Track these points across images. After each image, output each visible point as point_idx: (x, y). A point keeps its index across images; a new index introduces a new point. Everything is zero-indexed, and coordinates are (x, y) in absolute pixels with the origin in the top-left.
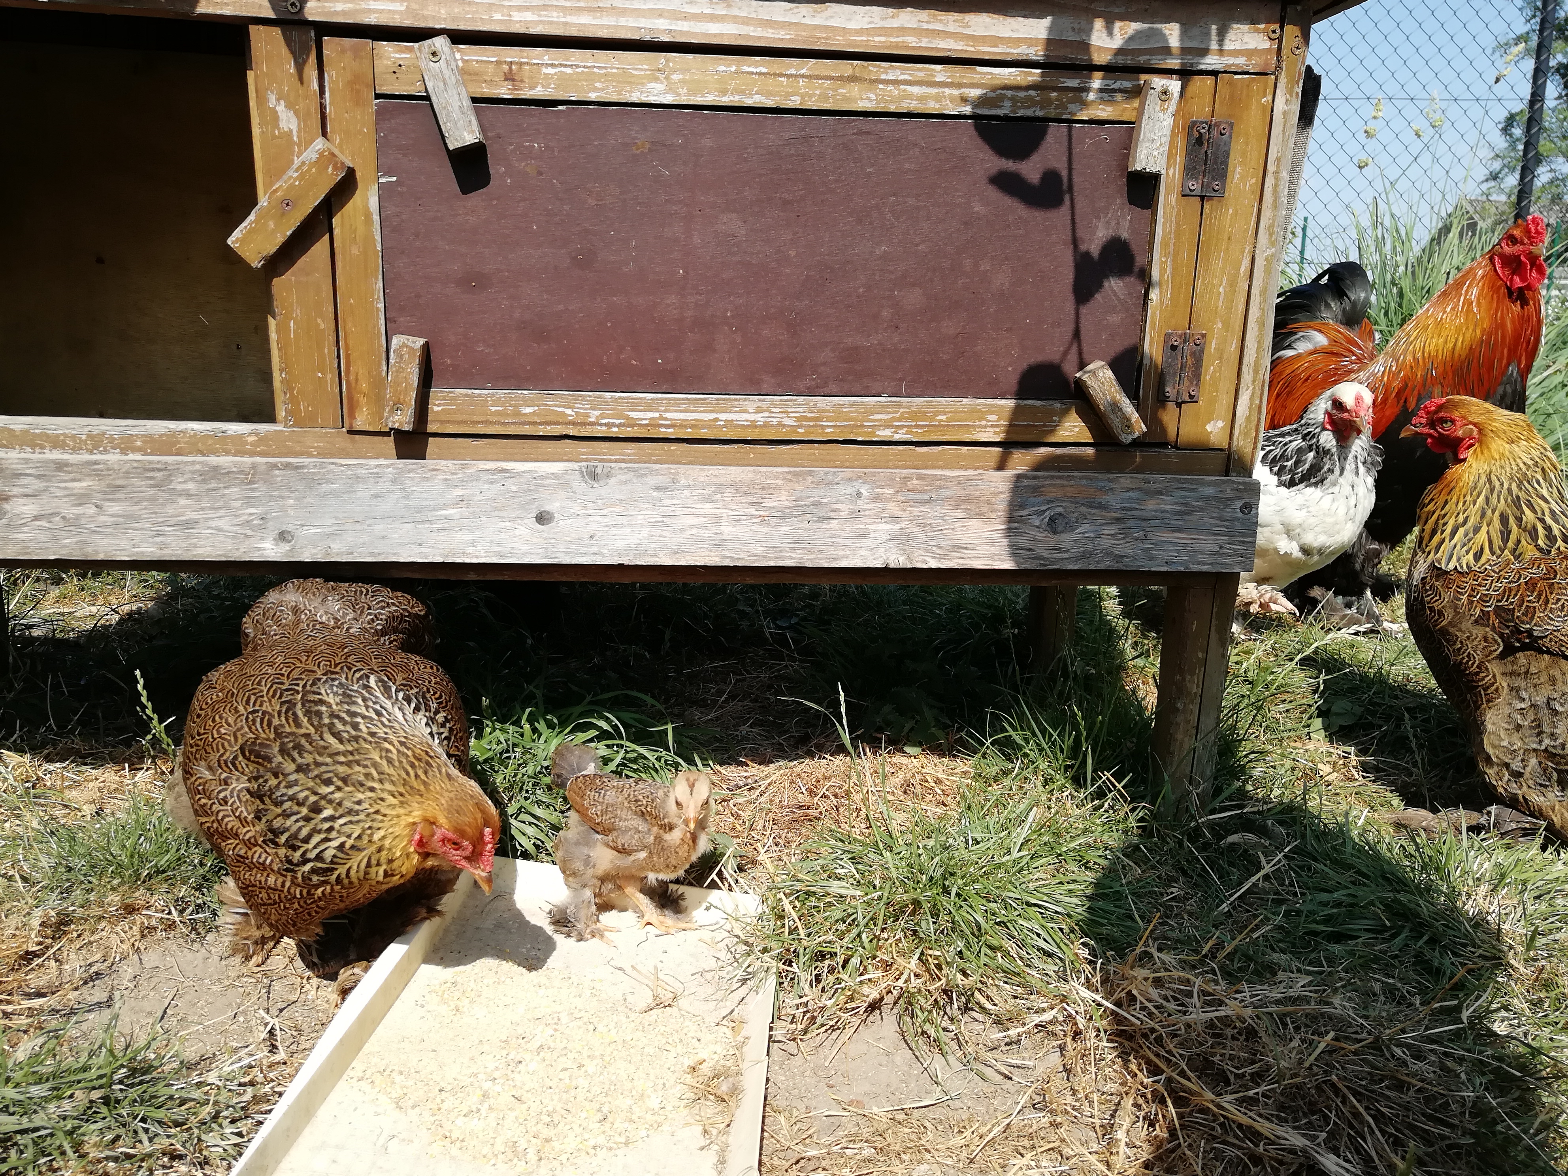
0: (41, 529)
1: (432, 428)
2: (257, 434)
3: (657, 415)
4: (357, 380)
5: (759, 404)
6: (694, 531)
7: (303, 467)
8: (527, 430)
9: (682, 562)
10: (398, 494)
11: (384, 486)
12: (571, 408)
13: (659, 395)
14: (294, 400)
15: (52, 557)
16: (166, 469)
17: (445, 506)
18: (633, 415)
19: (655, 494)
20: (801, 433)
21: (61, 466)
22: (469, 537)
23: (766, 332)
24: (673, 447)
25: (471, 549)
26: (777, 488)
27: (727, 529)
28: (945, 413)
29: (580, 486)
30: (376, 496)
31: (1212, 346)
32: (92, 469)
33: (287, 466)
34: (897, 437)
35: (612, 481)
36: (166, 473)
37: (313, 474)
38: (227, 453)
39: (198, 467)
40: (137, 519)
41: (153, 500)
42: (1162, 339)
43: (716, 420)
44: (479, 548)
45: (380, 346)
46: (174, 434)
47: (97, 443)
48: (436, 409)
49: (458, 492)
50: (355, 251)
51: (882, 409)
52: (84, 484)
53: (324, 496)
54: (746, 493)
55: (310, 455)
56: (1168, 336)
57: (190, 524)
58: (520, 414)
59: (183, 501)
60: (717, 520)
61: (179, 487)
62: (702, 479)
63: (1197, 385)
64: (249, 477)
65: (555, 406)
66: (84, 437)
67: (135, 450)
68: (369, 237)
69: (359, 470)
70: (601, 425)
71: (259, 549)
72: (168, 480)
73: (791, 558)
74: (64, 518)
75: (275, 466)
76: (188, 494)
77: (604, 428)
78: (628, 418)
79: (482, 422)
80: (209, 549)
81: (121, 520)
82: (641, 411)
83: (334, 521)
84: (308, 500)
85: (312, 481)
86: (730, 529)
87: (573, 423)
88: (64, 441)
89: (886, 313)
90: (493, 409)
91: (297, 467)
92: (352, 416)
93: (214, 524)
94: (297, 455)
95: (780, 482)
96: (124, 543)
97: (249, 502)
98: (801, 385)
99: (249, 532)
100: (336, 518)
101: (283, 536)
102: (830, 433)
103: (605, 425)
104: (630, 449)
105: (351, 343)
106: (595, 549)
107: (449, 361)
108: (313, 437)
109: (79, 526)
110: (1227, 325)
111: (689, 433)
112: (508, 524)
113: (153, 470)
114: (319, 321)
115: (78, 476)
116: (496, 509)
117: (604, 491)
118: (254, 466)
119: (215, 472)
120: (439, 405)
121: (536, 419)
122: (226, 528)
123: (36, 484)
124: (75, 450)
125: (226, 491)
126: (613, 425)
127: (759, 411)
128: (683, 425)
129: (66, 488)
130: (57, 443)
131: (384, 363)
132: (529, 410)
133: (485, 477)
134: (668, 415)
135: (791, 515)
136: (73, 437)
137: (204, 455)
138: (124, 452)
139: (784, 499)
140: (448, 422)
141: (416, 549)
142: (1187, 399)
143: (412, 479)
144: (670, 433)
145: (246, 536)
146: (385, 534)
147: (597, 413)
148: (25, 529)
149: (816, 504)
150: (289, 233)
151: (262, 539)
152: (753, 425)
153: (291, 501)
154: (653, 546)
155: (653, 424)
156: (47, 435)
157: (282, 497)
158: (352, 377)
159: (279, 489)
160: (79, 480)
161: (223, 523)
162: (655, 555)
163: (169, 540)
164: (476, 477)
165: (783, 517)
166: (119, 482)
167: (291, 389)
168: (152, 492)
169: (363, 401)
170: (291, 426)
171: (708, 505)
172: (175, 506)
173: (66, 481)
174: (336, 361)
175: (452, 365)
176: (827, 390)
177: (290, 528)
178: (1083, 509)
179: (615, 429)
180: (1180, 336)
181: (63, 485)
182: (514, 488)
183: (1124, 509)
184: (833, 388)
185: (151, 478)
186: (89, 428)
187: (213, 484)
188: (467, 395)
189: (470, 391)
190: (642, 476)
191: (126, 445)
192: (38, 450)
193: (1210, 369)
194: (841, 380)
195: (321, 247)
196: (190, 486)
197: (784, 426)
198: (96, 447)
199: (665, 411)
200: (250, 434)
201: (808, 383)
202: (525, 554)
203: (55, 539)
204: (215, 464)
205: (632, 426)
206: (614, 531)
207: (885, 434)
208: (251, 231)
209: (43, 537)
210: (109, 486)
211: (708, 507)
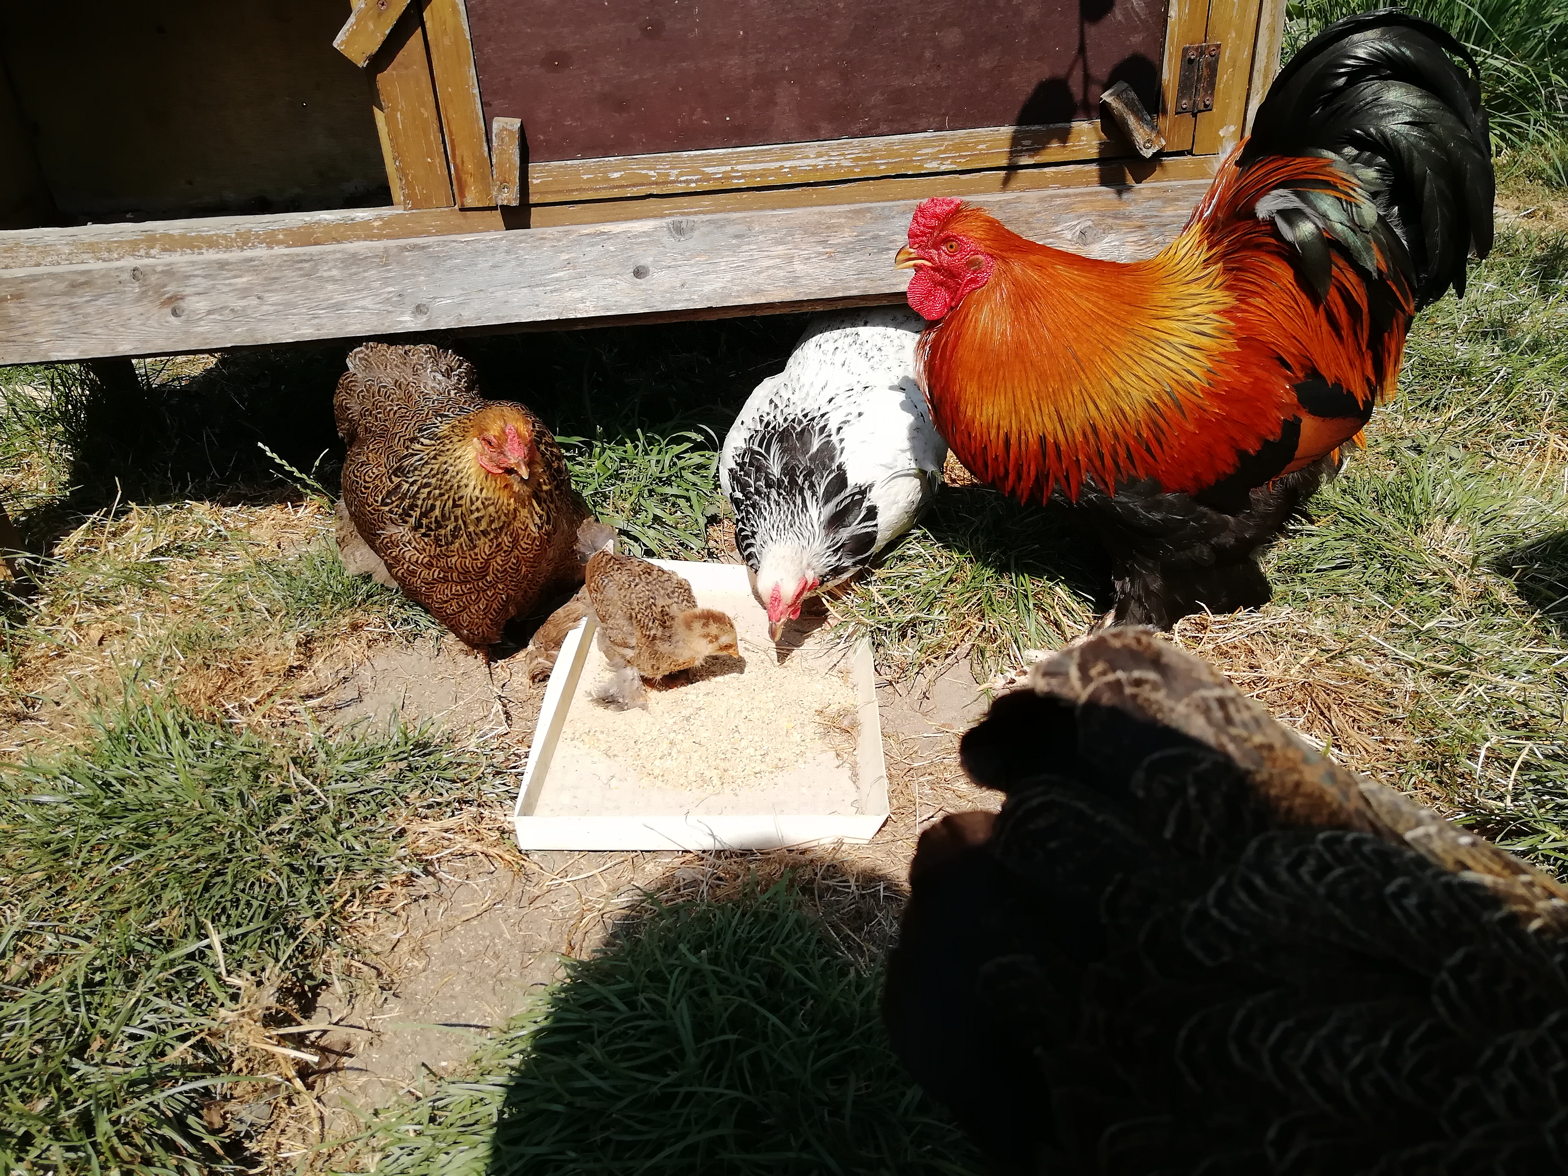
0: (215, 321)
1: (533, 199)
2: (381, 219)
3: (729, 168)
4: (463, 162)
5: (819, 149)
6: (770, 272)
7: (429, 247)
8: (616, 193)
9: (763, 300)
10: (513, 263)
11: (500, 257)
12: (654, 169)
13: (730, 150)
14: (409, 185)
15: (229, 345)
16: (311, 260)
17: (555, 270)
18: (708, 170)
19: (734, 242)
20: (857, 172)
21: (223, 265)
22: (578, 295)
23: (821, 82)
24: (745, 195)
25: (581, 306)
26: (841, 226)
27: (799, 267)
28: (984, 142)
29: (667, 240)
30: (494, 267)
31: (1226, 56)
32: (249, 266)
33: (414, 247)
34: (943, 168)
35: (696, 233)
36: (312, 263)
37: (439, 252)
38: (359, 238)
39: (338, 255)
40: (295, 306)
41: (305, 287)
42: (1180, 53)
43: (782, 167)
44: (588, 304)
45: (479, 129)
46: (309, 226)
47: (245, 240)
48: (535, 182)
49: (565, 256)
50: (447, 42)
51: (928, 143)
52: (245, 279)
53: (450, 271)
54: (813, 234)
55: (430, 234)
56: (1185, 51)
57: (338, 306)
58: (609, 179)
59: (330, 287)
60: (790, 259)
61: (325, 274)
62: (774, 225)
63: (1212, 94)
64: (384, 260)
65: (639, 169)
66: (233, 236)
67: (279, 243)
68: (458, 28)
69: (477, 245)
70: (681, 182)
71: (401, 322)
72: (314, 269)
73: (857, 288)
74: (232, 310)
75: (404, 249)
76: (334, 280)
77: (683, 185)
78: (703, 173)
79: (577, 190)
80: (359, 326)
81: (281, 307)
82: (714, 166)
83: (461, 292)
84: (437, 275)
85: (437, 259)
86: (802, 267)
87: (656, 183)
88: (217, 241)
89: (928, 54)
90: (585, 177)
91: (423, 248)
92: (462, 195)
93: (360, 303)
94: (418, 234)
95: (843, 220)
96: (287, 328)
97: (386, 282)
98: (855, 129)
99: (390, 308)
100: (463, 289)
101: (419, 309)
102: (884, 169)
103: (684, 182)
104: (707, 200)
105: (453, 128)
106: (687, 296)
107: (542, 137)
108: (430, 216)
109: (247, 316)
110: (1240, 35)
111: (758, 182)
112: (610, 280)
113: (301, 261)
114: (422, 110)
115: (238, 273)
116: (598, 268)
117: (690, 244)
118: (386, 250)
119: (354, 259)
120: (538, 178)
121: (624, 183)
122: (370, 306)
123: (204, 284)
124: (228, 248)
125: (366, 274)
126: (691, 181)
127: (819, 155)
128: (753, 175)
129: (230, 284)
130: (211, 243)
131: (485, 144)
132: (616, 175)
133: (587, 240)
134: (739, 167)
135: (854, 250)
136: (225, 237)
137: (339, 242)
138: (270, 246)
139: (847, 236)
140: (547, 193)
141: (534, 310)
142: (1202, 108)
143: (523, 249)
144: (741, 183)
145: (389, 312)
146: (506, 299)
147: (676, 172)
148: (202, 323)
149: (875, 238)
150: (387, 32)
151: (403, 313)
152: (815, 169)
153: (422, 278)
154: (735, 288)
155: (727, 177)
156: (202, 237)
157: (415, 275)
158: (458, 161)
159: (410, 268)
160: (240, 276)
161: (367, 303)
162: (739, 297)
163: (324, 321)
164: (578, 242)
165: (847, 252)
166: (274, 275)
167: (406, 175)
168: (303, 280)
169: (470, 180)
170: (411, 209)
171: (780, 247)
172: (324, 291)
173: (229, 278)
174: (442, 146)
175: (544, 141)
176: (879, 131)
177: (424, 301)
178: (1110, 221)
179: (693, 185)
180: (1197, 49)
181: (228, 282)
182: (612, 248)
183: (1146, 217)
184: (884, 128)
185: (300, 269)
186: (237, 227)
187: (354, 270)
188: (561, 167)
189: (563, 163)
190: (722, 226)
191: (270, 240)
192: (196, 251)
193: (1224, 78)
194: (891, 121)
195: (415, 41)
196: (335, 272)
197: (842, 167)
198: (245, 243)
199: (736, 164)
200: (375, 220)
201: (861, 125)
202: (629, 305)
203: (229, 329)
204: (352, 251)
205: (708, 181)
206: (702, 278)
207: (932, 166)
208: (353, 33)
209: (218, 328)
210: (266, 279)
211: (781, 249)
